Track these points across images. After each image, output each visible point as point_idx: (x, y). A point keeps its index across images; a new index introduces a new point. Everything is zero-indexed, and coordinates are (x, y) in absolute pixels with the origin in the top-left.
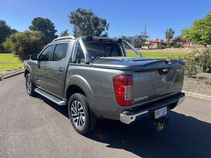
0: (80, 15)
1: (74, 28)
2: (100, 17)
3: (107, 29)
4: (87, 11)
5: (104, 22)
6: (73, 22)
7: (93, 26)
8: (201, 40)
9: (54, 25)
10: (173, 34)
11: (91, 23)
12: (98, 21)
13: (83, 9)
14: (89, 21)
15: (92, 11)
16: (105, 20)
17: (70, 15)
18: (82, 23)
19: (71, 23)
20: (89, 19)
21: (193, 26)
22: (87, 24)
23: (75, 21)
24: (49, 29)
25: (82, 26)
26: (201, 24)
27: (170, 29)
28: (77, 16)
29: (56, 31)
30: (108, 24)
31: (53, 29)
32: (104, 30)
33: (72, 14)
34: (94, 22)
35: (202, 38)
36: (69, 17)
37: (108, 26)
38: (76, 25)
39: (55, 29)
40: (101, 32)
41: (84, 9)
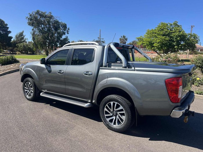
0: (39, 17)
1: (33, 30)
2: (60, 21)
3: (68, 33)
4: (47, 14)
5: (65, 26)
6: (32, 24)
7: (53, 29)
8: (154, 47)
9: (7, 26)
10: (126, 41)
11: (51, 26)
12: (59, 25)
13: (42, 12)
14: (49, 24)
15: (52, 15)
16: (66, 24)
17: (29, 17)
18: (41, 26)
19: (29, 25)
20: (49, 22)
21: (146, 35)
22: (47, 27)
23: (34, 23)
24: (2, 30)
25: (41, 28)
26: (153, 33)
27: (123, 36)
28: (36, 18)
29: (10, 32)
30: (69, 28)
31: (7, 30)
32: (64, 34)
33: (31, 15)
34: (54, 25)
35: (154, 45)
36: (27, 19)
37: (69, 30)
38: (35, 27)
39: (8, 30)
40: (62, 35)
41: (44, 12)
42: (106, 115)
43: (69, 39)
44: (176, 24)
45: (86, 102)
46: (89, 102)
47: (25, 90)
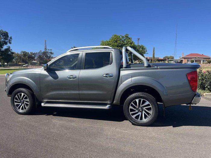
3: (10, 43)
16: (7, 33)
37: (11, 39)
40: (3, 45)
42: (131, 113)
43: (11, 50)
44: (127, 36)
45: (106, 104)
46: (109, 104)
47: (16, 104)
